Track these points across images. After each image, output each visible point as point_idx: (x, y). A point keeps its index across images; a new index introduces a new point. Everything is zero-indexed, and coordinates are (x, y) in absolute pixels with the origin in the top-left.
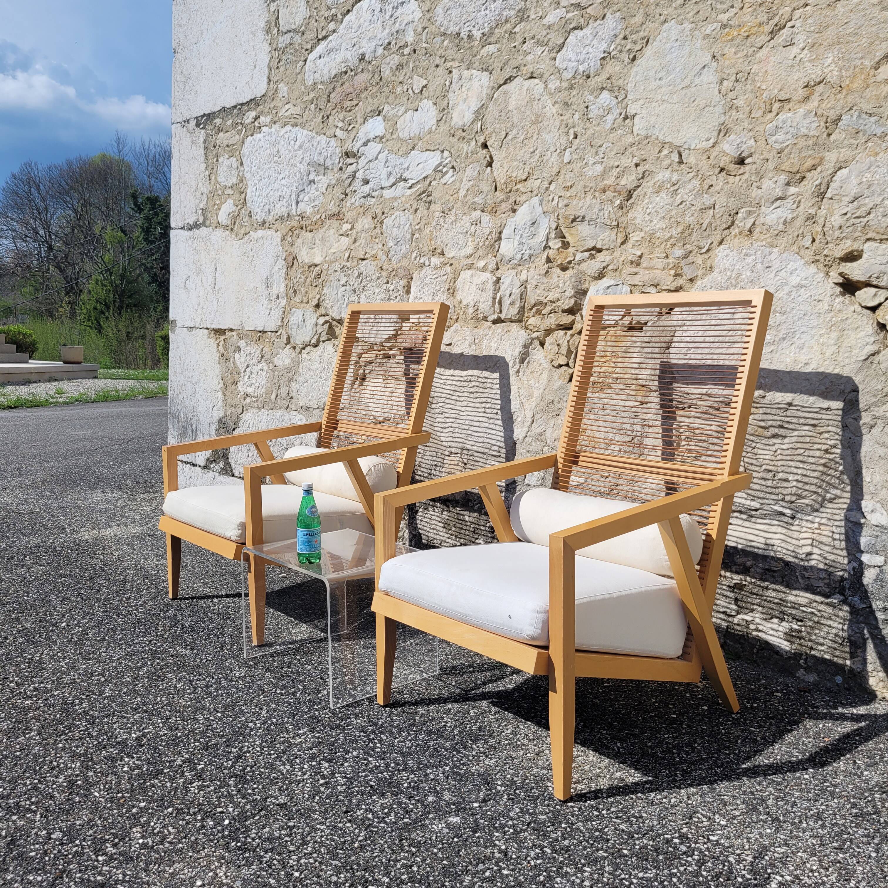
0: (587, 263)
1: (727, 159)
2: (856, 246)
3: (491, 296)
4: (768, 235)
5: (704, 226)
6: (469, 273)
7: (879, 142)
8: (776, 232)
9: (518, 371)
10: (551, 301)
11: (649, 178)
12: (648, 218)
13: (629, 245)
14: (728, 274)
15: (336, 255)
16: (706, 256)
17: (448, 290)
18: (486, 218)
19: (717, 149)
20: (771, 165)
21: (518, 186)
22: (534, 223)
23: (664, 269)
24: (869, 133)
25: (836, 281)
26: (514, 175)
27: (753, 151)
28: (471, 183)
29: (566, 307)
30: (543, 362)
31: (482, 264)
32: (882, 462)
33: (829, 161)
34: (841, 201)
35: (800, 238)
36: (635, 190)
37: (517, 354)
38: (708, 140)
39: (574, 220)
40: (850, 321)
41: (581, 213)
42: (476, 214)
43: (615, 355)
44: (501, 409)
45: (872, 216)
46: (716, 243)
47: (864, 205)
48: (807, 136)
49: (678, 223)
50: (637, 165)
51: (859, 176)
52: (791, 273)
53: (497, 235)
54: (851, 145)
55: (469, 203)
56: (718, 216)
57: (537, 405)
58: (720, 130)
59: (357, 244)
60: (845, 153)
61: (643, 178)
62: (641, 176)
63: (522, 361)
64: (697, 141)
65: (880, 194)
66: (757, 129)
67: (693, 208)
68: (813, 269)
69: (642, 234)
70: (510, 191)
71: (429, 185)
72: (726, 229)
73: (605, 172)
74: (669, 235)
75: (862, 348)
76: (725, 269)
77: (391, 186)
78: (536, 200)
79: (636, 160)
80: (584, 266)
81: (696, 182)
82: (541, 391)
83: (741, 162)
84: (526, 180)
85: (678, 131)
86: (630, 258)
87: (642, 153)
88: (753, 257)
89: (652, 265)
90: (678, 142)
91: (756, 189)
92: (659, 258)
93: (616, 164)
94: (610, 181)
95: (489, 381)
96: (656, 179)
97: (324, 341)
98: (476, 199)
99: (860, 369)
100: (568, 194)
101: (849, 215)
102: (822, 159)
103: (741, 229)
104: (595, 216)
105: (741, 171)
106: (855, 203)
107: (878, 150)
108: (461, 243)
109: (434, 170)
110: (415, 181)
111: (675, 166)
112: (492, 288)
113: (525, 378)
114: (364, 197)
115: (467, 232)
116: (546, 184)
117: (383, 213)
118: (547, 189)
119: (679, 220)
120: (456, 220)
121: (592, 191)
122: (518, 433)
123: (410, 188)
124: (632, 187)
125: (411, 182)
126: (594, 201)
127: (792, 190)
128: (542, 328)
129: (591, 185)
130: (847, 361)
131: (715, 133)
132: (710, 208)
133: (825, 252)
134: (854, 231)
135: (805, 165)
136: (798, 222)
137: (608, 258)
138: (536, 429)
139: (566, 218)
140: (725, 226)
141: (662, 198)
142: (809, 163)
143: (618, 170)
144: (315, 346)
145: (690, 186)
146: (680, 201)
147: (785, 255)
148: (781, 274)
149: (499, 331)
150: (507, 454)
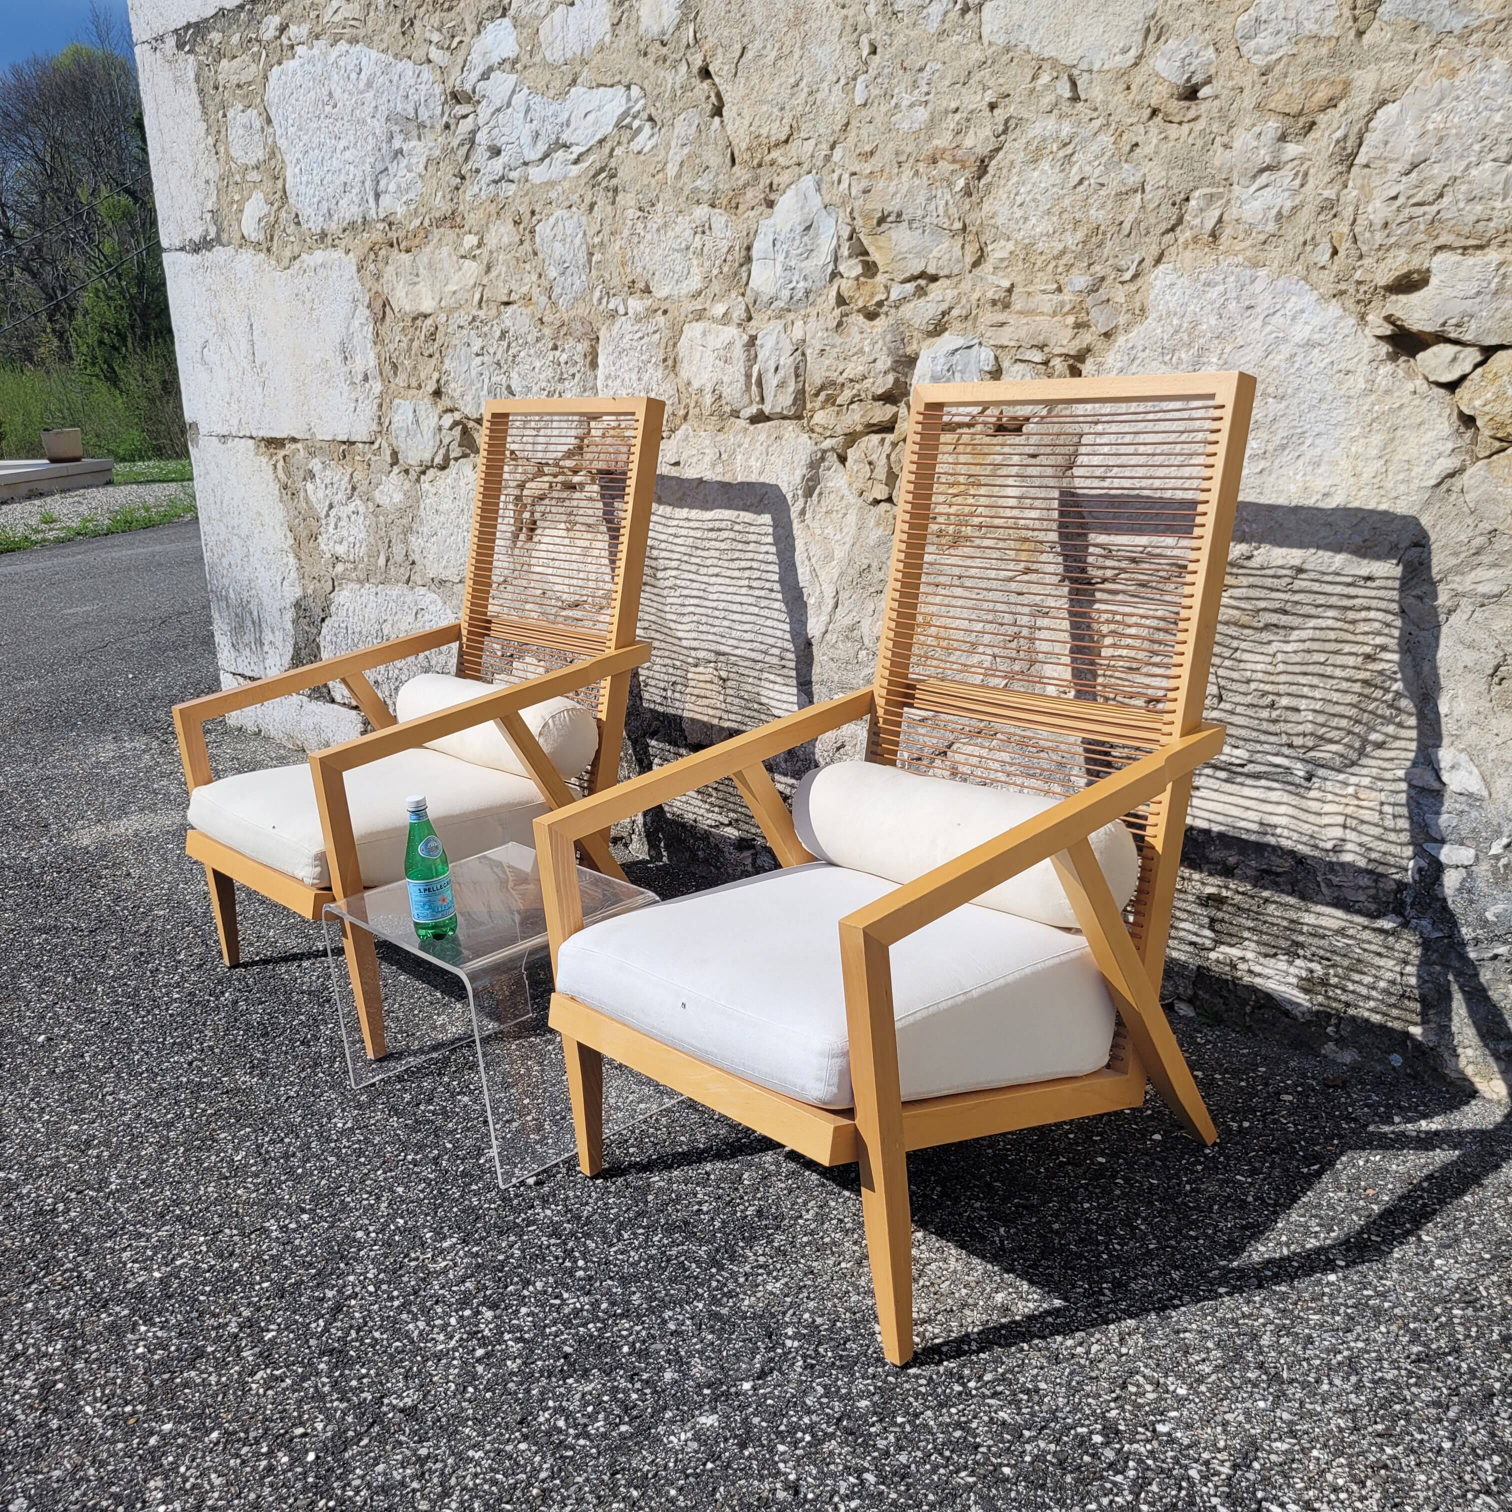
0: (911, 305)
1: (1164, 90)
2: (1417, 262)
3: (743, 371)
4: (1248, 243)
5: (1126, 226)
6: (699, 327)
7: (1459, 47)
8: (1262, 237)
9: (803, 512)
10: (851, 381)
11: (1018, 131)
12: (1019, 213)
13: (987, 267)
14: (1175, 322)
15: (458, 296)
16: (1132, 287)
17: (665, 360)
18: (719, 219)
19: (1143, 68)
20: (1248, 100)
21: (774, 154)
22: (808, 228)
23: (1055, 314)
24: (1438, 28)
25: (1379, 332)
26: (764, 131)
27: (1212, 71)
28: (686, 150)
29: (880, 391)
30: (846, 493)
31: (719, 309)
32: (1470, 677)
33: (1361, 88)
34: (1386, 171)
35: (1309, 248)
36: (991, 158)
37: (798, 480)
38: (1125, 51)
39: (882, 220)
40: (1406, 411)
41: (893, 206)
42: (701, 212)
43: (974, 481)
44: (780, 581)
45: (1446, 200)
46: (1149, 261)
47: (1431, 178)
48: (1316, 38)
49: (1077, 223)
50: (992, 107)
51: (1419, 118)
52: (1293, 319)
53: (743, 253)
54: (1404, 55)
55: (687, 192)
56: (1152, 206)
57: (841, 574)
58: (1148, 30)
59: (493, 274)
60: (1393, 71)
61: (1005, 132)
62: (1001, 128)
63: (809, 493)
64: (1103, 54)
65: (1461, 157)
66: (1220, 25)
67: (1103, 192)
68: (1334, 309)
69: (1010, 246)
70: (760, 165)
71: (611, 155)
72: (1167, 231)
73: (932, 123)
74: (1060, 247)
75: (1430, 463)
76: (1168, 313)
77: (542, 160)
78: (808, 181)
79: (990, 97)
80: (907, 310)
81: (1106, 139)
82: (847, 547)
83: (1191, 94)
84: (786, 141)
85: (1068, 34)
86: (990, 295)
87: (1001, 81)
88: (1220, 288)
89: (1033, 306)
90: (1067, 58)
91: (1220, 150)
92: (1044, 292)
93: (953, 105)
94: (943, 140)
95: (752, 529)
96: (1030, 135)
97: (456, 459)
98: (698, 183)
99: (1428, 502)
100: (867, 168)
101: (1401, 200)
102: (1347, 84)
103: (1195, 231)
104: (920, 213)
105: (1191, 114)
106: (1414, 175)
107: (1456, 63)
108: (678, 269)
109: (617, 125)
110: (583, 149)
111: (1065, 107)
112: (743, 357)
113: (816, 524)
114: (496, 182)
115: (688, 248)
116: (825, 146)
117: (533, 213)
118: (828, 158)
119: (1078, 216)
120: (665, 224)
121: (911, 160)
122: (814, 627)
123: (576, 162)
124: (986, 152)
125: (576, 150)
126: (917, 181)
127: (1292, 149)
128: (839, 430)
129: (909, 149)
130: (1402, 488)
131: (1139, 37)
132: (1136, 191)
133: (1358, 275)
134: (1413, 231)
135: (1315, 99)
136: (1305, 216)
137: (950, 294)
138: (843, 619)
139: (867, 217)
140: (1165, 226)
141: (1043, 172)
142: (1322, 94)
143: (957, 116)
144: (443, 468)
145: (1095, 148)
146: (1077, 179)
147: (1280, 283)
148: (1274, 320)
149: (763, 437)
150: (797, 662)
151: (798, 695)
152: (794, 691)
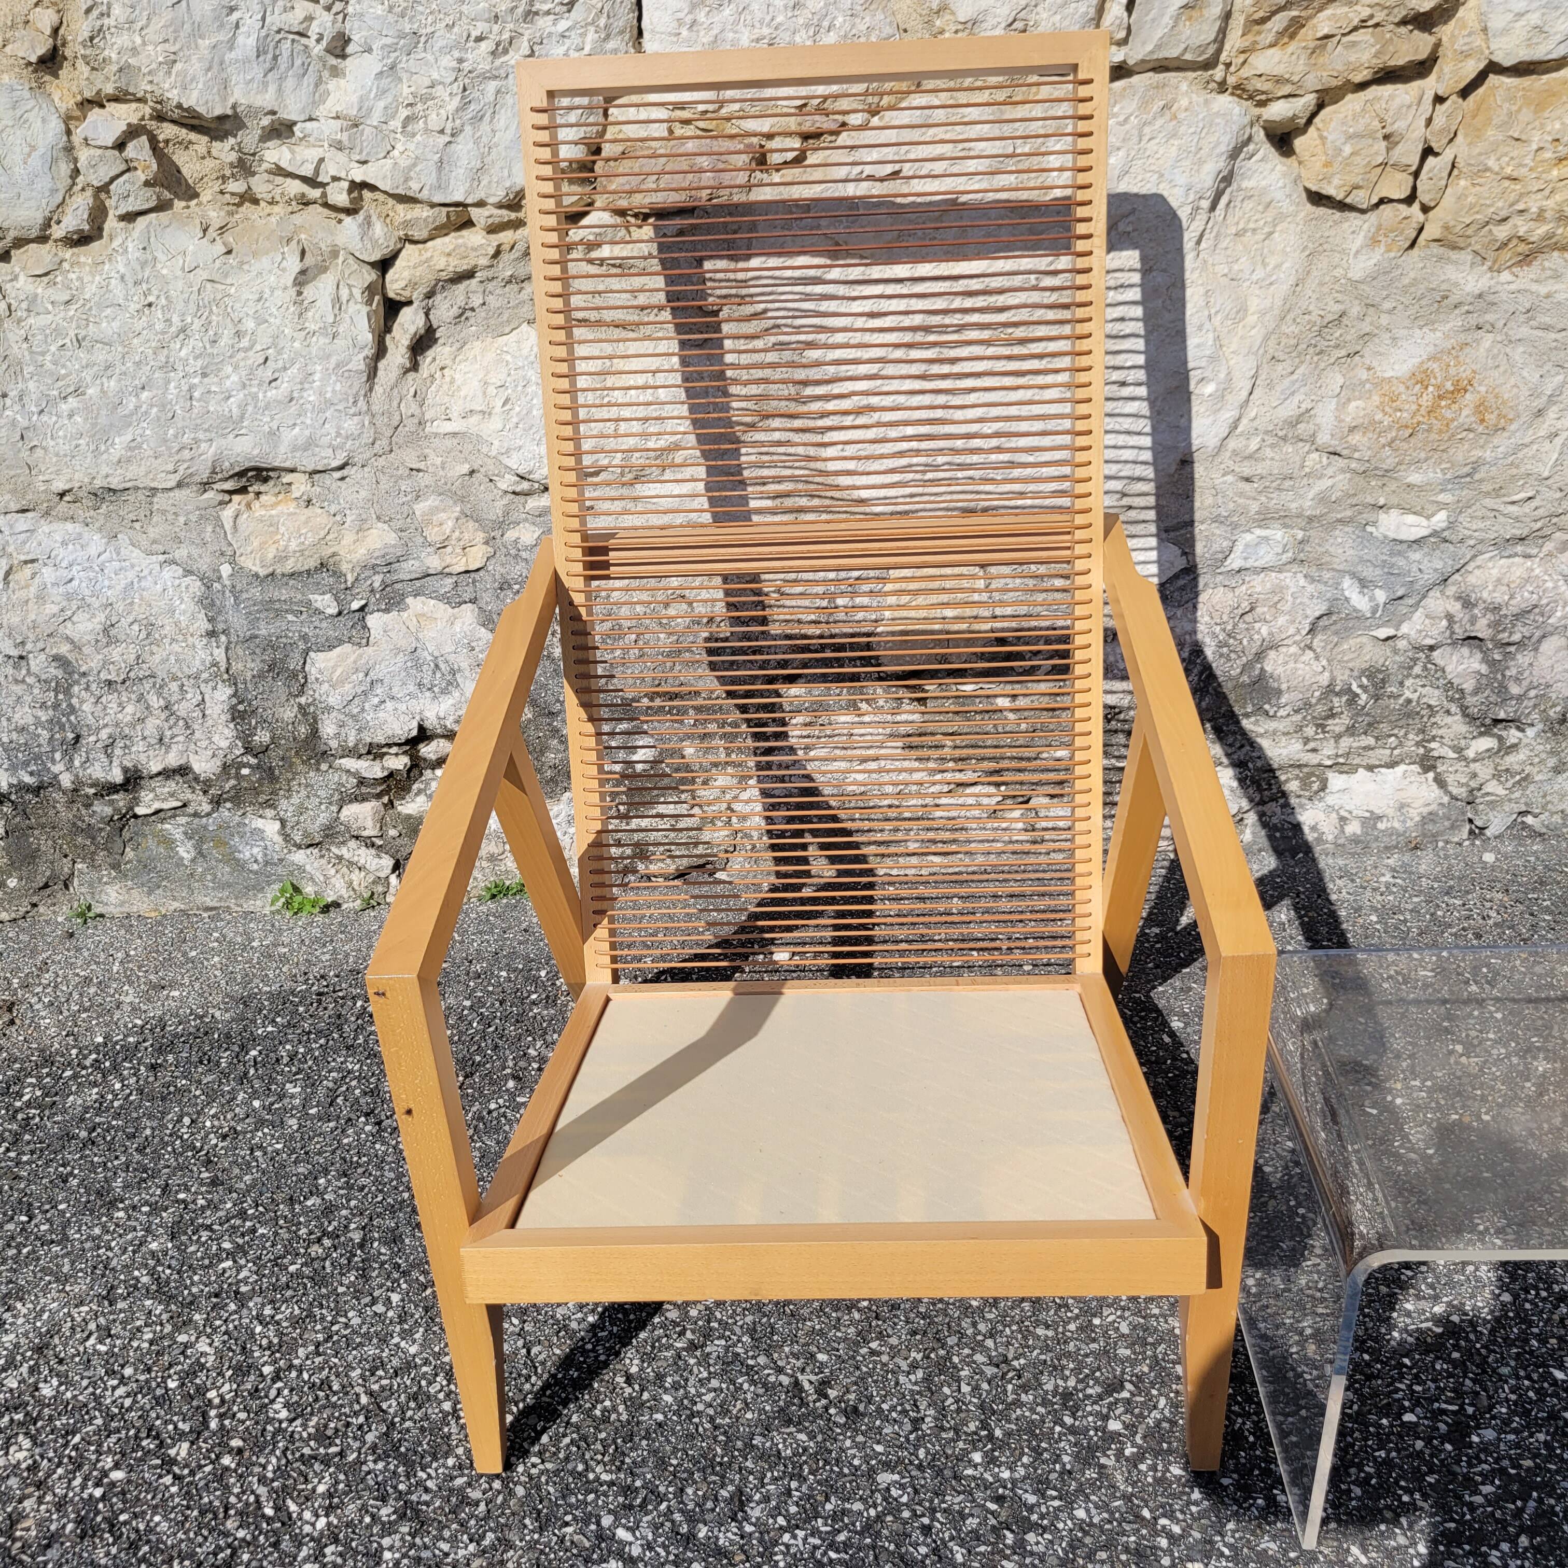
9: (1204, 231)
30: (1279, 195)
37: (1206, 182)
44: (1148, 366)
57: (1270, 337)
82: (1283, 288)
97: (129, 217)
113: (1220, 257)
122: (1205, 431)
128: (1307, 83)
144: (81, 240)
150: (1158, 496)
151: (1158, 548)
152: (1153, 542)
